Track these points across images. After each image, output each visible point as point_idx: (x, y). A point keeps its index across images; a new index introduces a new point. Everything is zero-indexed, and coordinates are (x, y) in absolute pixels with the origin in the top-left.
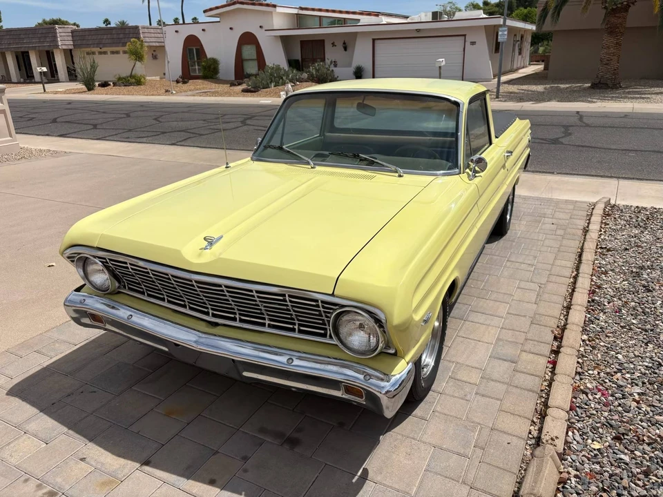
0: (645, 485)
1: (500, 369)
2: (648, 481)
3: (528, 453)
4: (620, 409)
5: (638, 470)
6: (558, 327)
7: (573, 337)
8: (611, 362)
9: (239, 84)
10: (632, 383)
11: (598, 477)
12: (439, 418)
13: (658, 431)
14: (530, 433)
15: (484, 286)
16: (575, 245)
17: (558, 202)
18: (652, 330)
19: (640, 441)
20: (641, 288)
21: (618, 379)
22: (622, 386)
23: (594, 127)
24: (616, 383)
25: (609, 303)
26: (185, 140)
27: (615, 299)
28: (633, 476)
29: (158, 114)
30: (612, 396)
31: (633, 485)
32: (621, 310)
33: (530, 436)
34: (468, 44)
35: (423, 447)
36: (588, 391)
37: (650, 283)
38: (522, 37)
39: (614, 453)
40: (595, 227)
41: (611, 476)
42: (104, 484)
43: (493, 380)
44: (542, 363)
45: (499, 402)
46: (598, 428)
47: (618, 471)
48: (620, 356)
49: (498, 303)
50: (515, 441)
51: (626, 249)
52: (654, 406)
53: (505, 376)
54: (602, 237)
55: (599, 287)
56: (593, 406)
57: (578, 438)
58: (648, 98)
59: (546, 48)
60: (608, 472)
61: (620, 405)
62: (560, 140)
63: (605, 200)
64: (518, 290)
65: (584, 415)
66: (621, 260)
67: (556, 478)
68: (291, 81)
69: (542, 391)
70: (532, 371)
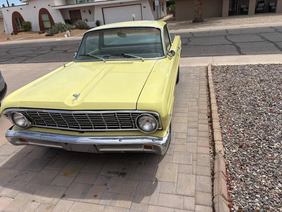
0: (254, 161)
1: (193, 132)
2: (255, 159)
3: (212, 159)
4: (238, 137)
5: (251, 156)
6: (208, 113)
7: (215, 115)
8: (230, 122)
9: (43, 33)
10: (239, 127)
11: (238, 161)
12: (176, 153)
13: (253, 142)
14: (210, 152)
15: (177, 102)
16: (204, 83)
17: (194, 68)
18: (240, 108)
19: (248, 146)
20: (232, 94)
21: (234, 127)
22: (236, 129)
23: (198, 37)
24: (234, 129)
25: (223, 101)
26: (25, 60)
27: (225, 100)
28: (249, 159)
29: (8, 50)
30: (234, 133)
31: (251, 162)
32: (228, 103)
33: (211, 153)
34: (142, 7)
35: (174, 165)
36: (225, 133)
37: (235, 92)
38: (163, 3)
39: (241, 152)
40: (210, 74)
41: (242, 160)
42: (48, 208)
43: (191, 136)
44: (207, 127)
45: (196, 143)
46: (233, 145)
47: (244, 158)
48: (232, 119)
49: (184, 108)
50: (206, 156)
51: (223, 81)
52: (249, 134)
53: (195, 134)
54: (214, 78)
55: (218, 96)
56: (229, 138)
57: (227, 150)
58: (214, 25)
59: (172, 8)
60: (241, 159)
61: (237, 136)
62: (187, 44)
63: (211, 64)
64: (190, 102)
65: (227, 142)
66: (222, 85)
67: (224, 165)
68: (68, 29)
69: (210, 136)
70: (204, 130)
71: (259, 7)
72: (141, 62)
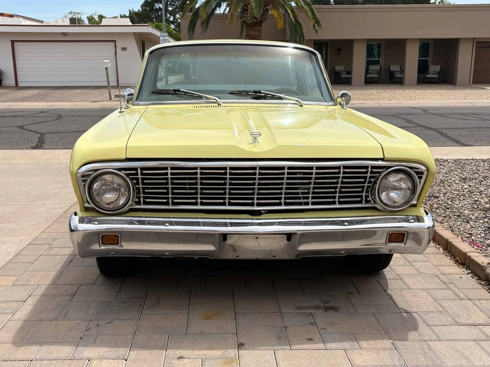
10: (485, 239)
14: (464, 271)
21: (475, 239)
22: (482, 241)
30: (483, 246)
33: (466, 273)
34: (119, 50)
42: (227, 364)
48: (462, 229)
50: (462, 276)
71: (370, 71)
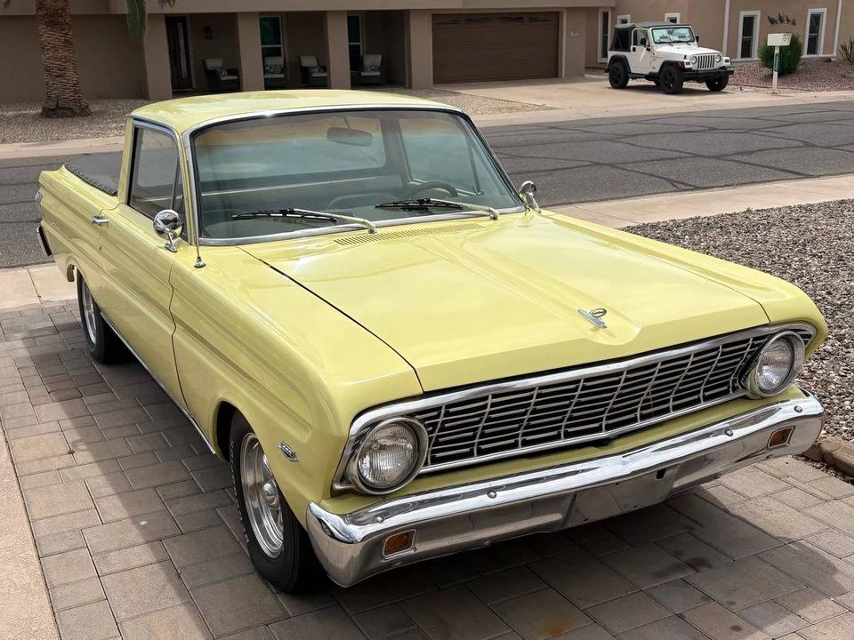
35: (763, 500)
71: (267, 68)
72: (485, 223)
